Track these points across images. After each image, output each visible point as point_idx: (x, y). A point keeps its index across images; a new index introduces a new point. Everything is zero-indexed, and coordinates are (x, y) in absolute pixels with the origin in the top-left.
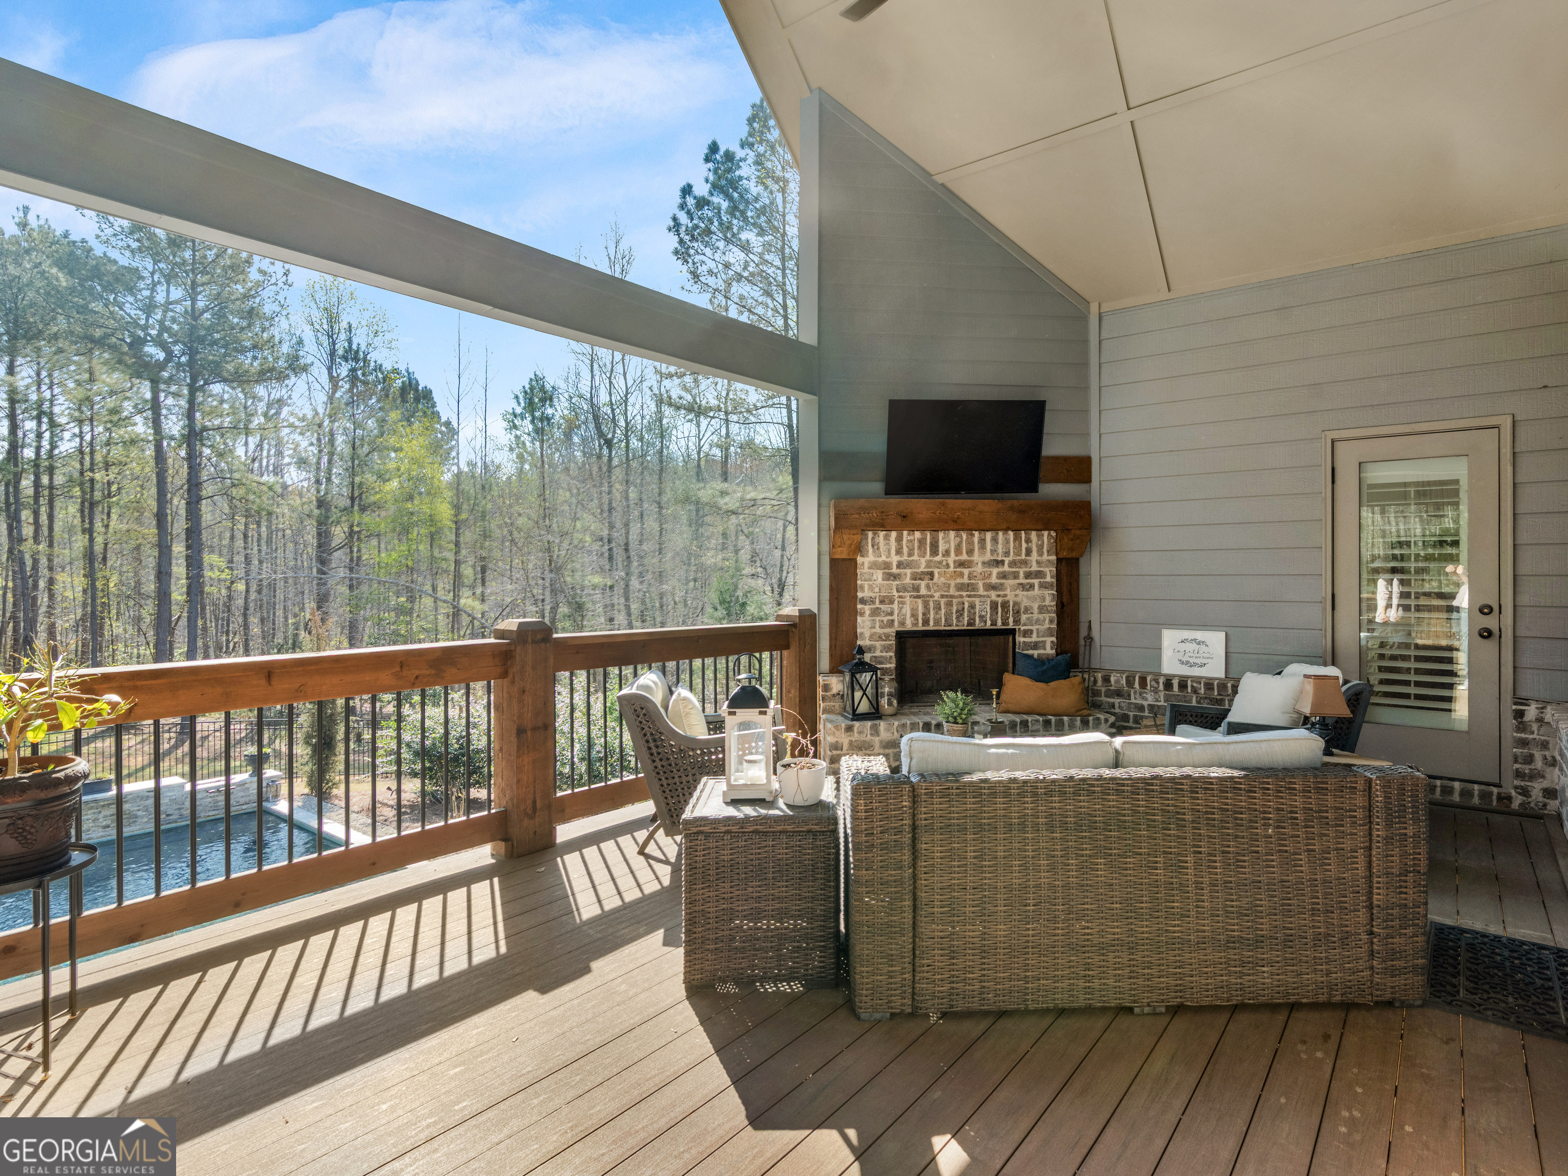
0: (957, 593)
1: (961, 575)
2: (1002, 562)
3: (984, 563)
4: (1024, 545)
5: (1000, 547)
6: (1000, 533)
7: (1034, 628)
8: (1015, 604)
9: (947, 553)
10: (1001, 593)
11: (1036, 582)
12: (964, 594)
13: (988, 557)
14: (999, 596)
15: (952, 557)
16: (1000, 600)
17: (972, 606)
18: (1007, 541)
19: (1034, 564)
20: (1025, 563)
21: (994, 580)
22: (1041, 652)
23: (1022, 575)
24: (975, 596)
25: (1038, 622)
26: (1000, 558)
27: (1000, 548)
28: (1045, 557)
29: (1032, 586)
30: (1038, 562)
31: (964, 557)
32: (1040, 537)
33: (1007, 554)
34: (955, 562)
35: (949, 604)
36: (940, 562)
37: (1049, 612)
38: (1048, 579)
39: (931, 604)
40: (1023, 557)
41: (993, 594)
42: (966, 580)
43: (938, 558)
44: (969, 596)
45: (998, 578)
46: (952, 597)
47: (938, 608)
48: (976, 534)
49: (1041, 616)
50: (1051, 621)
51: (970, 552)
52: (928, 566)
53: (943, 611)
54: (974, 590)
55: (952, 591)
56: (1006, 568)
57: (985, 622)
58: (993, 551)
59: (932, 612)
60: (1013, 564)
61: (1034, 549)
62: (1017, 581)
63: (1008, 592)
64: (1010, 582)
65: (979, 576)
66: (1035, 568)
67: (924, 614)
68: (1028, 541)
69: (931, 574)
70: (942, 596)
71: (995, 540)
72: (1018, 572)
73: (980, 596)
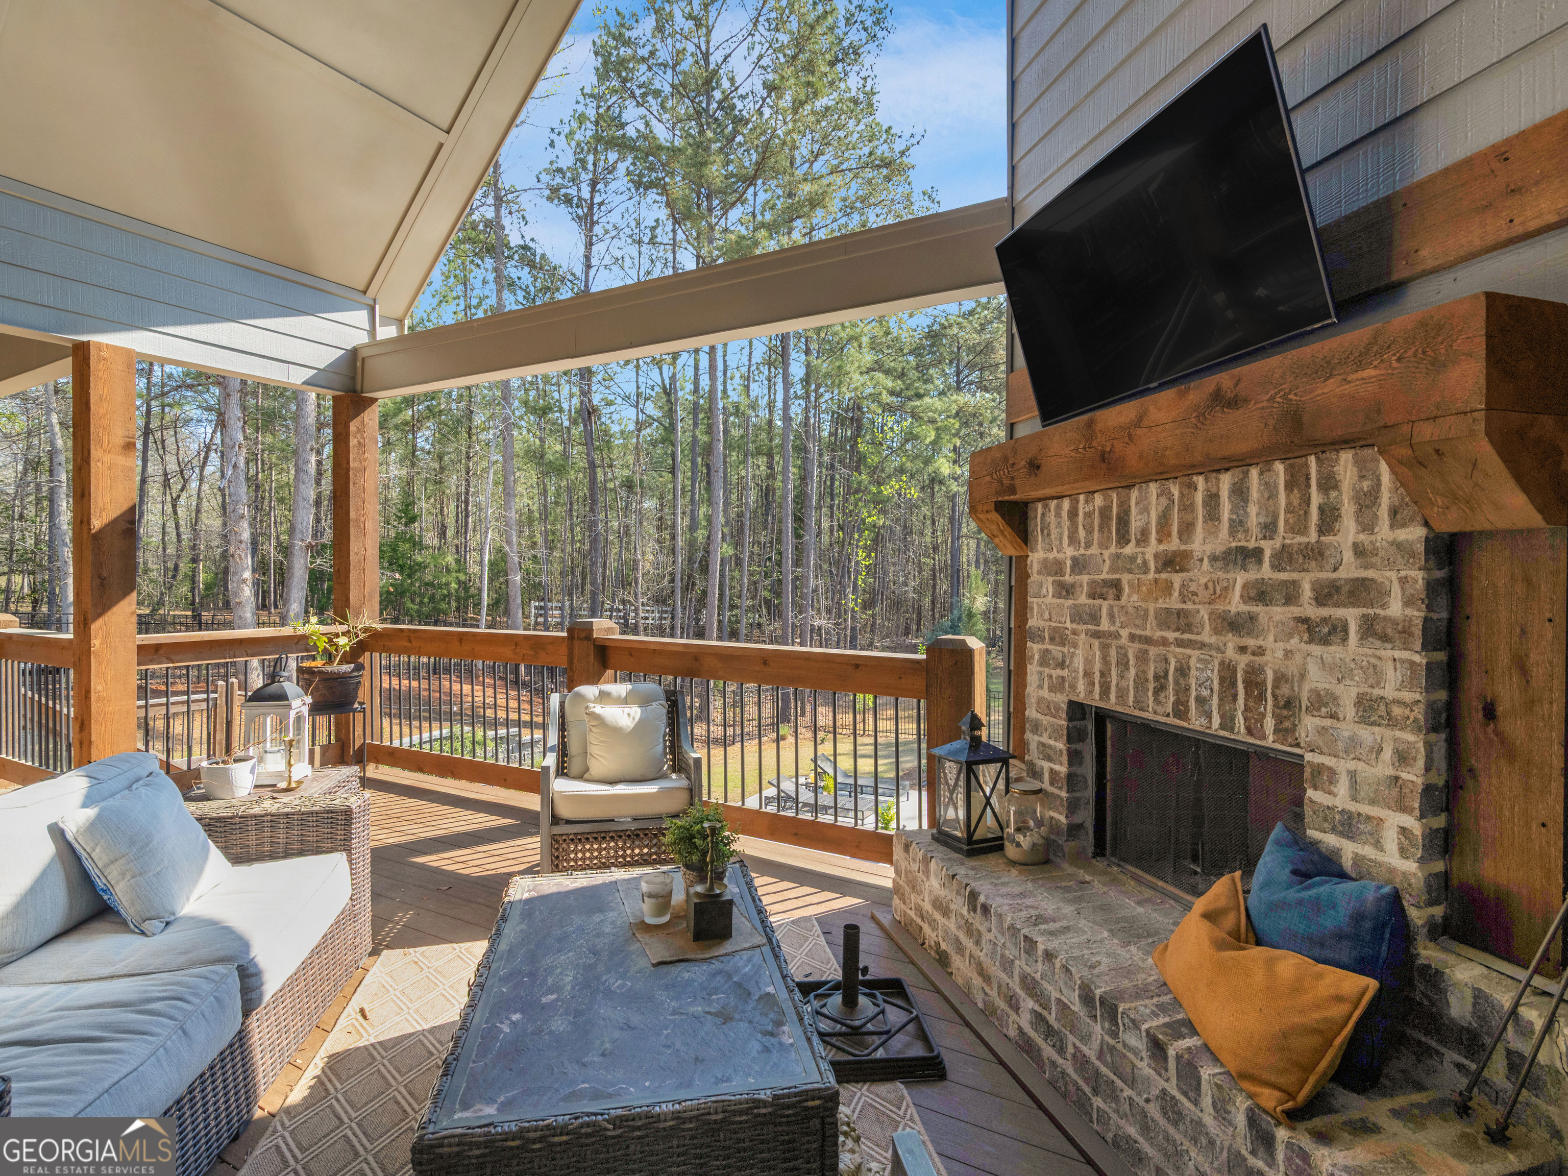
0: (1159, 634)
1: (1168, 588)
2: (1257, 554)
3: (1214, 558)
4: (1316, 498)
5: (1253, 510)
6: (1254, 472)
7: (1343, 766)
8: (1280, 679)
9: (1143, 539)
10: (1251, 642)
11: (1352, 615)
12: (1171, 635)
13: (1223, 540)
14: (1243, 649)
15: (1153, 547)
16: (1242, 662)
17: (1183, 671)
18: (1270, 491)
19: (1348, 555)
20: (1316, 553)
21: (1236, 605)
22: (1368, 851)
23: (1307, 592)
24: (1190, 644)
25: (1352, 747)
26: (1252, 544)
27: (1254, 516)
28: (1384, 532)
29: (1339, 630)
30: (1359, 551)
31: (1174, 544)
32: (1364, 470)
33: (1269, 530)
34: (1156, 556)
35: (1142, 657)
36: (1133, 559)
37: (1392, 722)
38: (1395, 608)
39: (1113, 652)
40: (1313, 537)
41: (1231, 642)
42: (1174, 603)
43: (1129, 550)
44: (1180, 643)
45: (1246, 598)
46: (1148, 640)
47: (1123, 664)
48: (1200, 481)
49: (1367, 734)
50: (1402, 758)
51: (1187, 529)
52: (1113, 570)
53: (1132, 672)
54: (1188, 628)
55: (1151, 630)
56: (1266, 571)
57: (1209, 717)
58: (1237, 525)
59: (1114, 673)
60: (1283, 558)
61: (1348, 509)
62: (1295, 611)
63: (1268, 642)
64: (1279, 613)
65: (1204, 595)
66: (1350, 569)
67: (1102, 674)
68: (1329, 483)
69: (1116, 585)
70: (1132, 637)
71: (1240, 492)
72: (1295, 583)
73: (1202, 645)
